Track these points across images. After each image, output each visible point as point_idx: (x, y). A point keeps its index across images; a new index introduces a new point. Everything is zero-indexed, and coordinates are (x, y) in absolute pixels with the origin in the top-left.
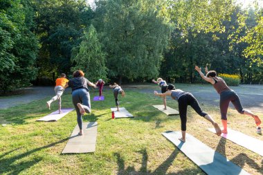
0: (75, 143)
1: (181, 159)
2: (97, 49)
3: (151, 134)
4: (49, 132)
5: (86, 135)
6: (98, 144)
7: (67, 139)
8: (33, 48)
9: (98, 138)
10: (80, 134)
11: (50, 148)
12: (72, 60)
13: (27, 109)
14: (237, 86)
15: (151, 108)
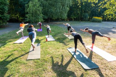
0: (32, 54)
1: (74, 61)
2: (37, 6)
3: (63, 49)
4: (20, 49)
5: (36, 50)
6: (41, 55)
7: (28, 52)
8: (5, 4)
9: (41, 52)
10: (33, 50)
11: (22, 57)
12: (26, 11)
13: (8, 37)
14: (100, 22)
15: (63, 35)
